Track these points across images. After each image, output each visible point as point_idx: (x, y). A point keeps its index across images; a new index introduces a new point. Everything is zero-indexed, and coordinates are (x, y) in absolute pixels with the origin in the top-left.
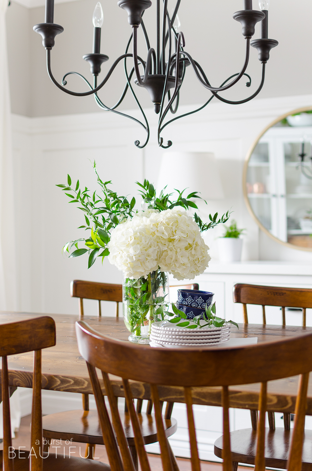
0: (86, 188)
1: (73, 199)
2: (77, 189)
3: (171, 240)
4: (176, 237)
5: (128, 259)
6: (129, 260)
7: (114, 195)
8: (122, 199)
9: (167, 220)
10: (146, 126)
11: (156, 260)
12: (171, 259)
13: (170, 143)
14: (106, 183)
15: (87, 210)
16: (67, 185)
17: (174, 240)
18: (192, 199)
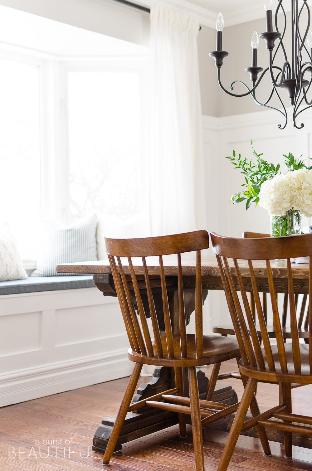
0: (245, 158)
1: (237, 166)
2: (239, 159)
3: (300, 189)
4: (303, 187)
5: (271, 201)
6: (271, 203)
7: (265, 163)
8: (270, 166)
9: (297, 176)
10: (285, 114)
11: (290, 202)
12: (300, 201)
13: (303, 125)
14: (259, 155)
15: (247, 173)
16: (233, 157)
17: (301, 188)
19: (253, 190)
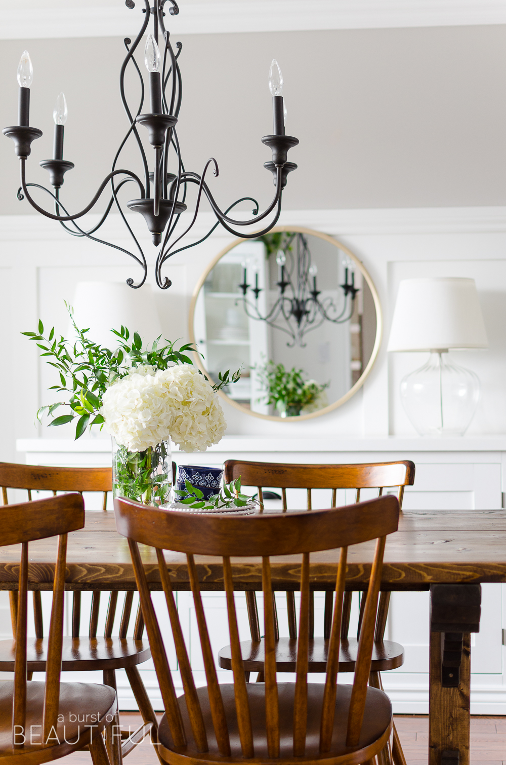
0: (62, 338)
1: (46, 352)
2: (50, 338)
3: (186, 403)
4: (193, 399)
5: (136, 427)
6: (137, 428)
8: (105, 352)
9: (180, 379)
10: (142, 261)
11: (168, 427)
12: (187, 426)
15: (65, 367)
16: (38, 334)
17: (190, 403)
18: (185, 353)
19: (87, 402)
